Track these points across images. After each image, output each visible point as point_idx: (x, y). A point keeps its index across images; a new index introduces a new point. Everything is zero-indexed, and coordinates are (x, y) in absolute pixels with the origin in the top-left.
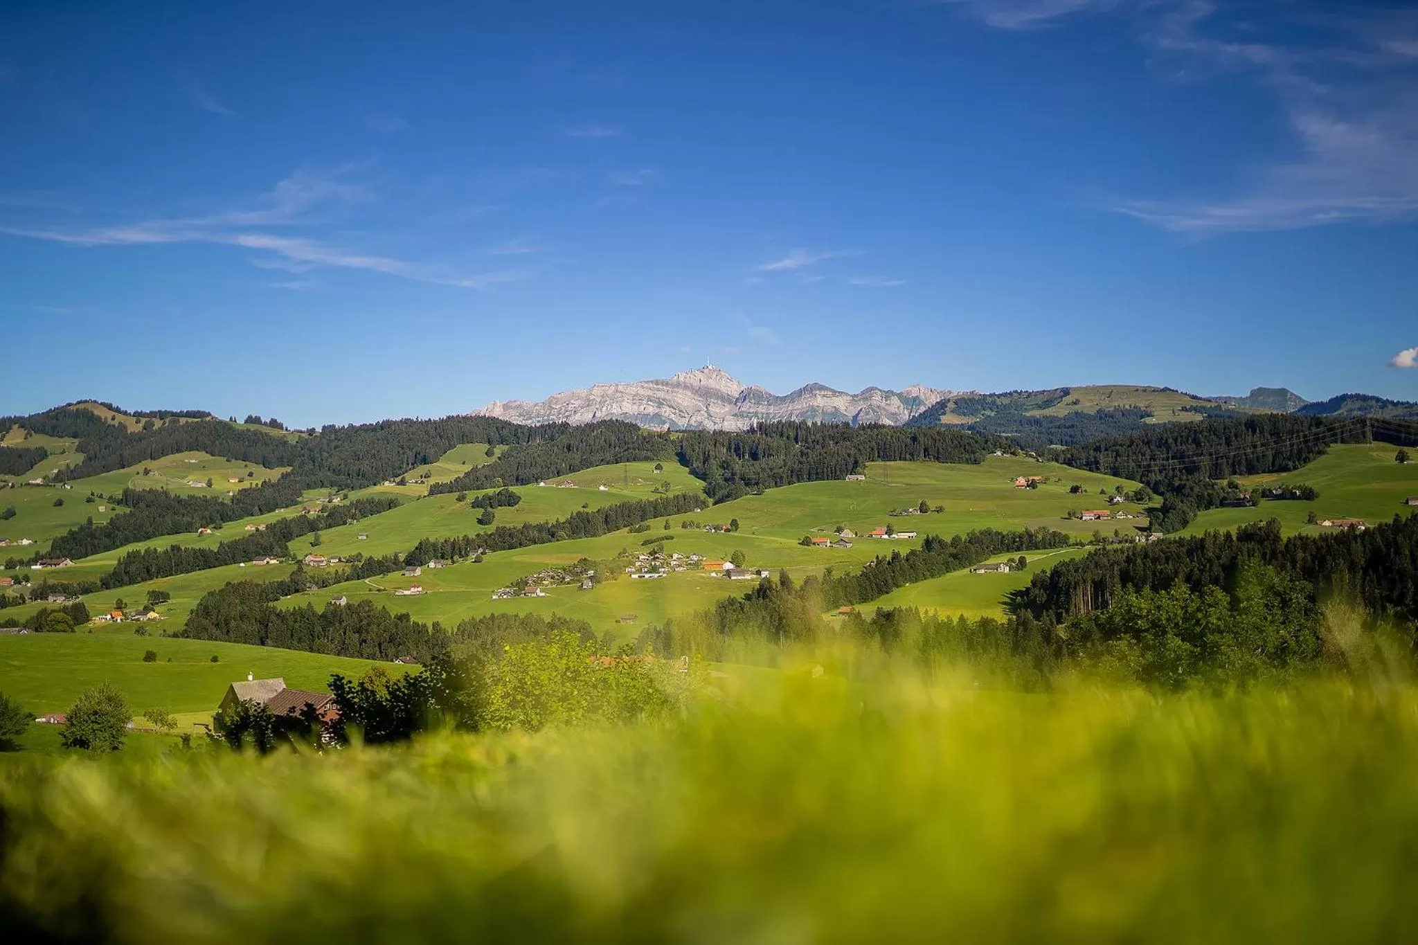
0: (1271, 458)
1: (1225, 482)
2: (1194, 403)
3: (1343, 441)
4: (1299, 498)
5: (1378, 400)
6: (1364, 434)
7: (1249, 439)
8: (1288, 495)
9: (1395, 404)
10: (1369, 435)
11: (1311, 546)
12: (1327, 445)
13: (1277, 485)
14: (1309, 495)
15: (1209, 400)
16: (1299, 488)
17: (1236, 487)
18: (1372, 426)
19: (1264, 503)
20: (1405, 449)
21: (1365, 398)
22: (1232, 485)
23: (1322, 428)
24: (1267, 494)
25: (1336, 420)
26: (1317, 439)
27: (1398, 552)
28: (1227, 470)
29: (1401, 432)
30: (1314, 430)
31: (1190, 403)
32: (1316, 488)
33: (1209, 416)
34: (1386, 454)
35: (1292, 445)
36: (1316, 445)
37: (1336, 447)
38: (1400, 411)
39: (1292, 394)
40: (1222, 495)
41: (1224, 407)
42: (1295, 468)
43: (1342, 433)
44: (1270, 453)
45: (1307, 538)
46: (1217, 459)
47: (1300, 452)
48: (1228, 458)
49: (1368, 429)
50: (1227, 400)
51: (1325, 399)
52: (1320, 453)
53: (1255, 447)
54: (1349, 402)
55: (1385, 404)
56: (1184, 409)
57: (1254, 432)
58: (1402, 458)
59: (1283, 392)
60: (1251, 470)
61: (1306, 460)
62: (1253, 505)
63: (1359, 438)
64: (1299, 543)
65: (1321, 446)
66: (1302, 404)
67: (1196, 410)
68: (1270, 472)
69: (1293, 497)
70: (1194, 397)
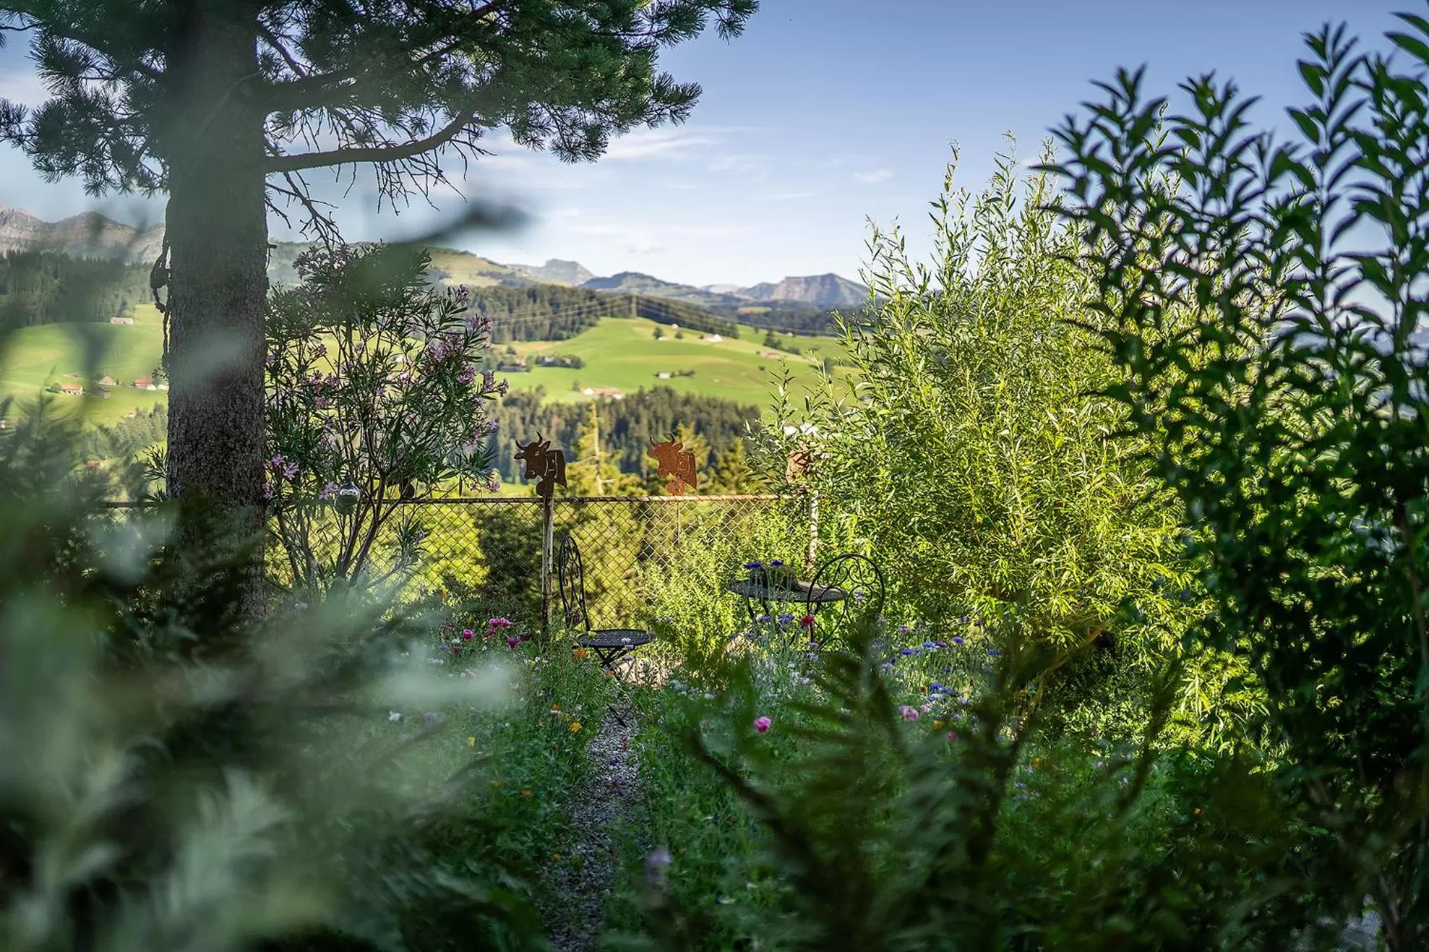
0: (547, 327)
1: (504, 348)
2: (491, 269)
3: (613, 315)
4: (567, 366)
5: (653, 279)
6: (630, 310)
7: (530, 306)
8: (559, 363)
9: (667, 284)
10: (634, 311)
11: (566, 413)
12: (597, 317)
13: (551, 352)
14: (577, 364)
15: (505, 267)
16: (569, 357)
17: (514, 353)
18: (638, 303)
19: (537, 370)
20: (662, 326)
21: (642, 277)
22: (511, 352)
23: (595, 302)
24: (540, 362)
25: (610, 295)
26: (589, 312)
27: (638, 421)
28: (508, 336)
29: (660, 311)
30: (588, 303)
31: (487, 268)
32: (583, 359)
33: (504, 282)
34: (645, 328)
35: (567, 316)
36: (588, 317)
37: (605, 320)
38: (671, 291)
39: (582, 268)
40: (500, 359)
41: (518, 274)
42: (568, 338)
43: (612, 307)
44: (547, 322)
45: (563, 405)
46: (499, 324)
47: (573, 323)
48: (509, 324)
49: (634, 306)
50: (521, 268)
51: (609, 275)
52: (591, 325)
53: (534, 315)
54: (629, 277)
55: (658, 283)
56: (481, 274)
57: (535, 301)
58: (658, 334)
59: (573, 265)
60: (530, 337)
61: (578, 331)
62: (528, 371)
63: (625, 314)
64: (555, 409)
65: (593, 318)
66: (589, 278)
67: (492, 275)
68: (547, 339)
69: (563, 364)
70: (491, 263)
